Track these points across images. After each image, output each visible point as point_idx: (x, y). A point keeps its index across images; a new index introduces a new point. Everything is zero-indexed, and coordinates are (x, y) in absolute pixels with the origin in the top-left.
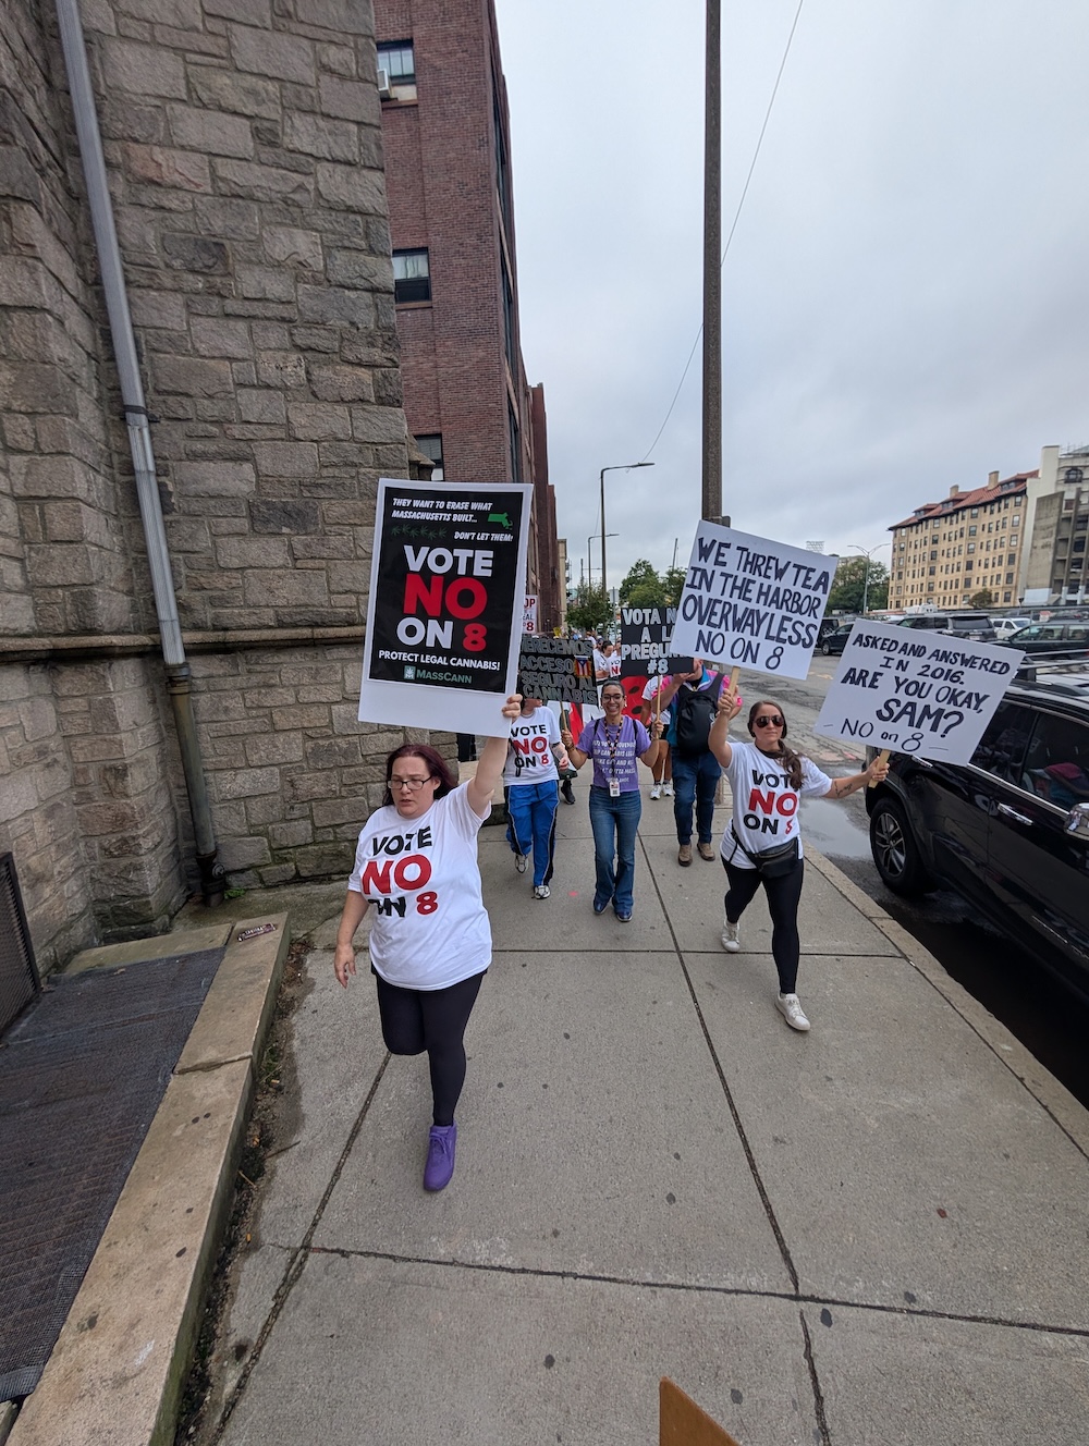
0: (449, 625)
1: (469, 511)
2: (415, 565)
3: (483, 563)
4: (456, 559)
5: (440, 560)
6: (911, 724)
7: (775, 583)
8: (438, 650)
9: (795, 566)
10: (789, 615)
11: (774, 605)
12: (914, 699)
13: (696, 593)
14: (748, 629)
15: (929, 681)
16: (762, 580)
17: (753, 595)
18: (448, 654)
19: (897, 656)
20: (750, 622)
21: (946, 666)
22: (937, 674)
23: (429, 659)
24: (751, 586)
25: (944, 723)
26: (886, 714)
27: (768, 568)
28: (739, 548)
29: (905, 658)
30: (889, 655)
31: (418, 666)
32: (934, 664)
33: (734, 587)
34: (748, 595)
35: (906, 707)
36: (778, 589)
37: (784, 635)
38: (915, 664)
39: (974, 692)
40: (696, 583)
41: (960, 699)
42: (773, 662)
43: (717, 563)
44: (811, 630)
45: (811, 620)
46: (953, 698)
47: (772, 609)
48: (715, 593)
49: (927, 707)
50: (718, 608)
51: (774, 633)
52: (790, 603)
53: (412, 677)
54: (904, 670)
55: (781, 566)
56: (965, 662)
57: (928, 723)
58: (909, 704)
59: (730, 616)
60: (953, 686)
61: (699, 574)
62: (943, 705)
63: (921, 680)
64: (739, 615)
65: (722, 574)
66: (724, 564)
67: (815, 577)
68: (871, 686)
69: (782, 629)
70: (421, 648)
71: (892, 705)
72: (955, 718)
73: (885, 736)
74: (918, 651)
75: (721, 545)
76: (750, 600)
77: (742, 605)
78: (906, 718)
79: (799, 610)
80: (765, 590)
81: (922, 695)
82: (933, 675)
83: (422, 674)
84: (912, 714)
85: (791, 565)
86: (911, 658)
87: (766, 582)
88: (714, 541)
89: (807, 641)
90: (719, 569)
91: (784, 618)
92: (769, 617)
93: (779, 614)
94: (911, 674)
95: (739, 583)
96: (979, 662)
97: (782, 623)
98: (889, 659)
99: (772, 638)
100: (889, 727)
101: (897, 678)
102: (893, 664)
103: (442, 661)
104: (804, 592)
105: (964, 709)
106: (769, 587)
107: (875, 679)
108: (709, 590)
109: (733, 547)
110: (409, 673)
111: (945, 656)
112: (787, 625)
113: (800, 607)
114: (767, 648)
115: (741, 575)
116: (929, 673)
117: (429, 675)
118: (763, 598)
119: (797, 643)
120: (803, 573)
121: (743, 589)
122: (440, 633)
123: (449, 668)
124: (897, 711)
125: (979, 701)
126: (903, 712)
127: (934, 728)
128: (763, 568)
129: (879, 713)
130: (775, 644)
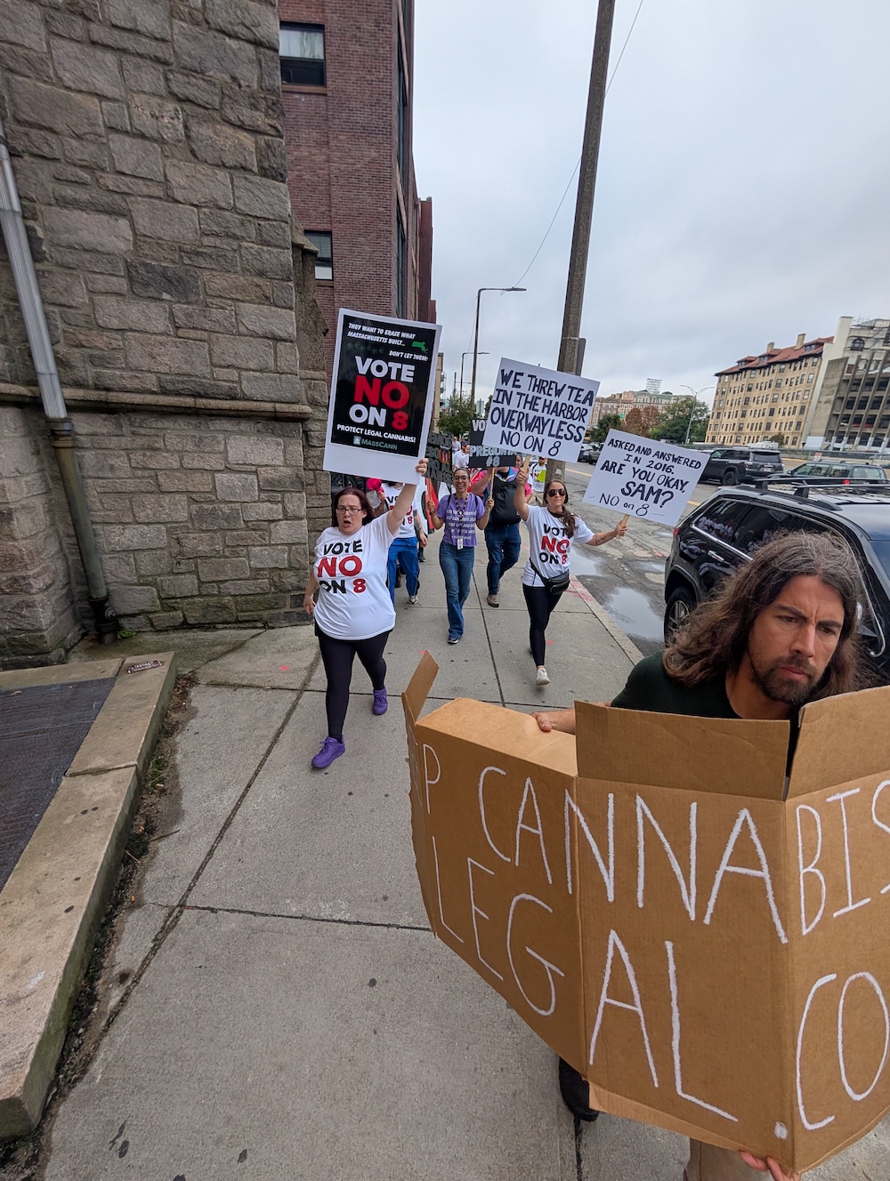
0: (384, 411)
1: (400, 338)
2: (362, 370)
3: (408, 373)
4: (390, 369)
5: (379, 369)
6: (642, 498)
7: (555, 399)
8: (376, 427)
9: (569, 387)
10: (565, 420)
11: (554, 414)
12: (644, 482)
13: (500, 406)
14: (536, 430)
15: (653, 471)
16: (546, 397)
17: (540, 407)
18: (382, 430)
19: (634, 454)
20: (537, 425)
21: (663, 462)
22: (658, 467)
23: (369, 432)
24: (538, 401)
25: (662, 498)
26: (627, 491)
27: (550, 389)
28: (529, 376)
29: (639, 456)
30: (630, 453)
31: (363, 436)
32: (656, 460)
33: (526, 402)
34: (536, 407)
35: (639, 487)
36: (557, 403)
37: (561, 434)
38: (645, 460)
39: (680, 479)
40: (500, 400)
41: (672, 483)
42: (553, 452)
43: (514, 386)
44: (580, 430)
45: (581, 423)
46: (667, 483)
47: (553, 416)
48: (513, 406)
49: (652, 488)
50: (515, 416)
51: (554, 432)
52: (565, 412)
53: (359, 443)
54: (638, 463)
55: (559, 387)
56: (674, 460)
57: (652, 498)
58: (641, 485)
59: (524, 421)
60: (668, 474)
61: (502, 393)
62: (662, 487)
63: (648, 470)
64: (530, 421)
65: (518, 393)
66: (519, 387)
67: (583, 395)
68: (619, 472)
69: (560, 429)
70: (365, 425)
71: (631, 485)
72: (669, 495)
73: (626, 505)
74: (647, 452)
75: (517, 374)
76: (537, 411)
77: (532, 414)
78: (639, 494)
79: (572, 417)
80: (548, 403)
81: (649, 479)
82: (655, 467)
83: (366, 442)
84: (643, 492)
85: (567, 386)
86: (642, 456)
87: (549, 398)
88: (512, 372)
89: (578, 438)
90: (516, 390)
91: (561, 422)
92: (551, 421)
93: (558, 420)
94: (642, 466)
95: (529, 399)
96: (683, 460)
97: (560, 426)
98: (629, 456)
99: (553, 436)
100: (628, 499)
101: (634, 468)
102: (632, 459)
103: (378, 434)
104: (576, 405)
105: (673, 490)
106: (551, 401)
107: (620, 469)
108: (509, 404)
109: (525, 375)
110: (357, 440)
111: (663, 455)
112: (563, 427)
113: (573, 415)
114: (550, 442)
115: (531, 394)
116: (653, 466)
117: (370, 443)
118: (546, 409)
119: (571, 438)
120: (575, 392)
121: (533, 403)
122: (378, 416)
123: (382, 439)
124: (633, 489)
125: (683, 485)
126: (637, 490)
127: (656, 502)
128: (547, 389)
129: (623, 490)
130: (555, 439)
